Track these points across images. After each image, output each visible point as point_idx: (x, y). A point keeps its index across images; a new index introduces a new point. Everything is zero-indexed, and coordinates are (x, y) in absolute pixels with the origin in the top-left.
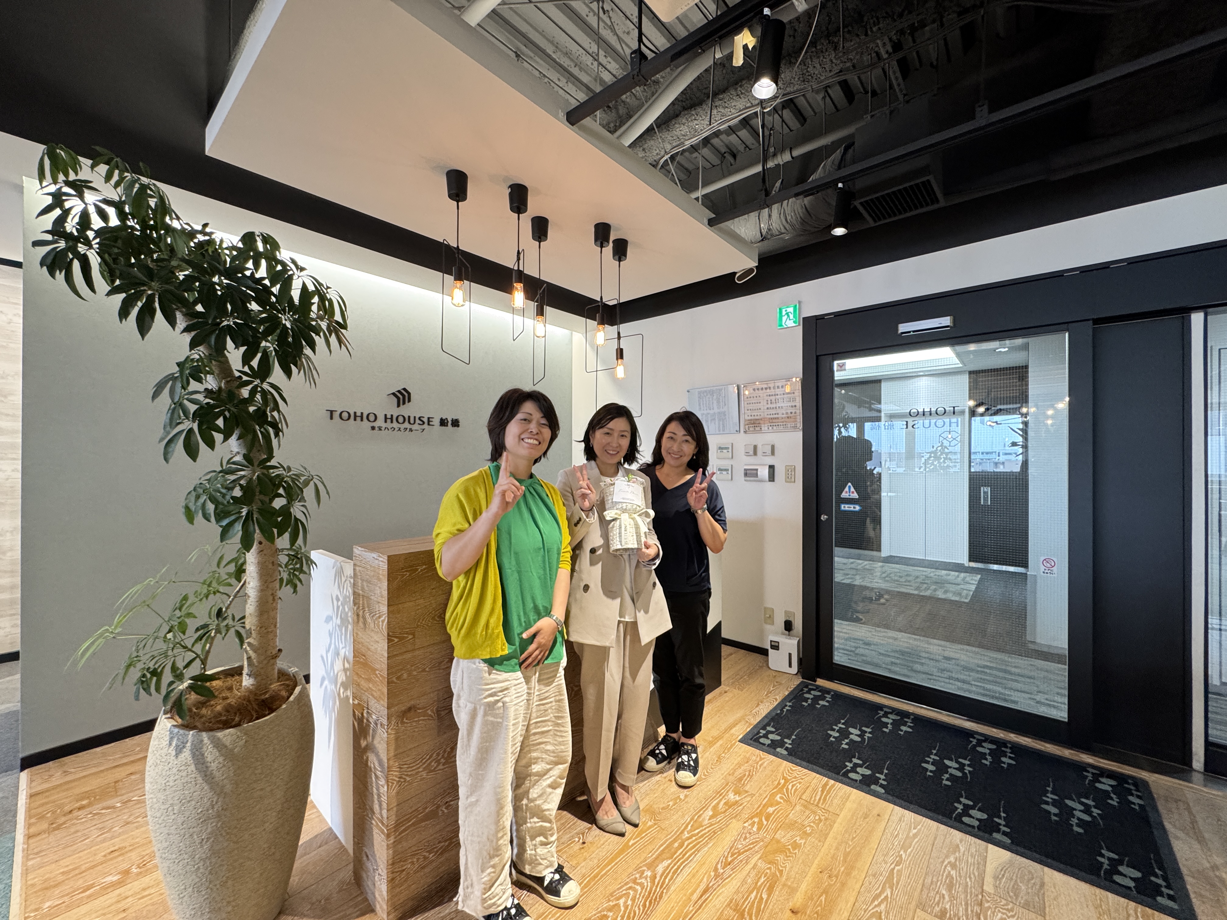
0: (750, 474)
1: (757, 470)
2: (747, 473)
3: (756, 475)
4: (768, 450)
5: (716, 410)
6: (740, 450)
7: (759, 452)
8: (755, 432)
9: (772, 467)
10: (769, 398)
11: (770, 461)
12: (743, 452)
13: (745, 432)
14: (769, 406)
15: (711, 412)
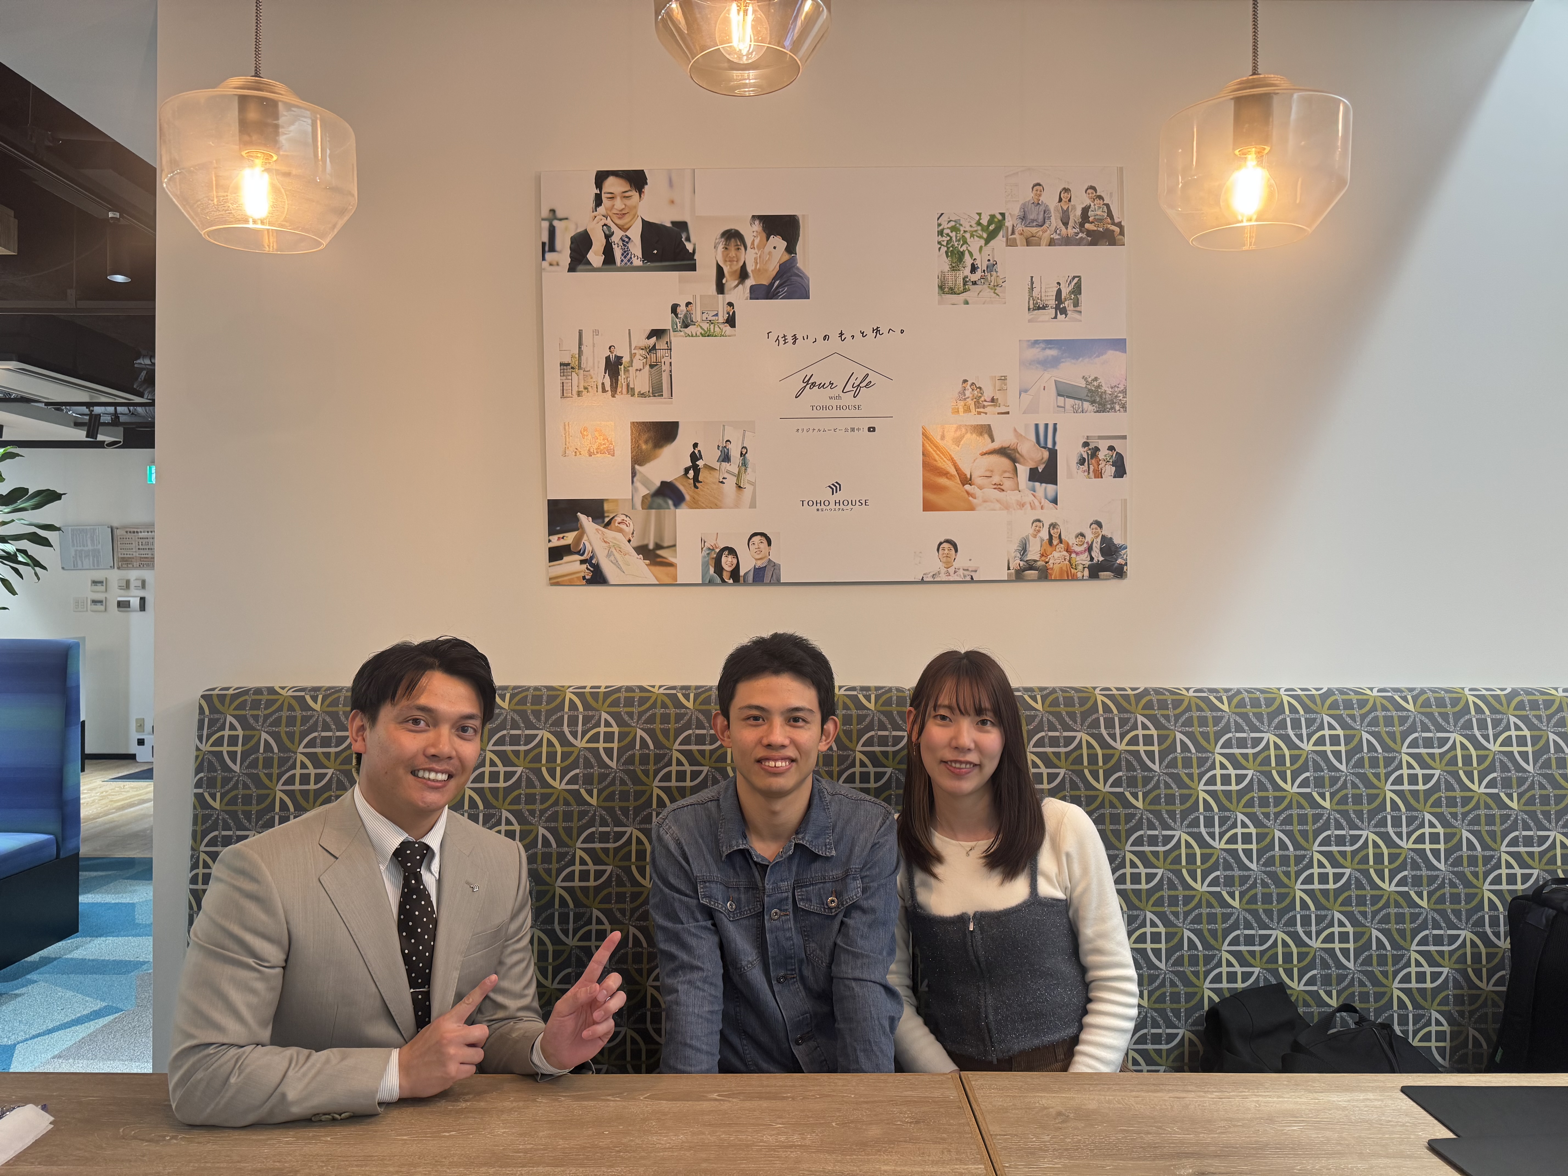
0: (123, 605)
1: (129, 602)
2: (120, 604)
3: (129, 607)
4: (139, 583)
5: (90, 547)
6: (114, 584)
7: (132, 586)
8: (127, 568)
9: (143, 600)
10: (141, 541)
11: (142, 594)
12: (116, 586)
13: (119, 568)
14: (141, 547)
15: (86, 548)
